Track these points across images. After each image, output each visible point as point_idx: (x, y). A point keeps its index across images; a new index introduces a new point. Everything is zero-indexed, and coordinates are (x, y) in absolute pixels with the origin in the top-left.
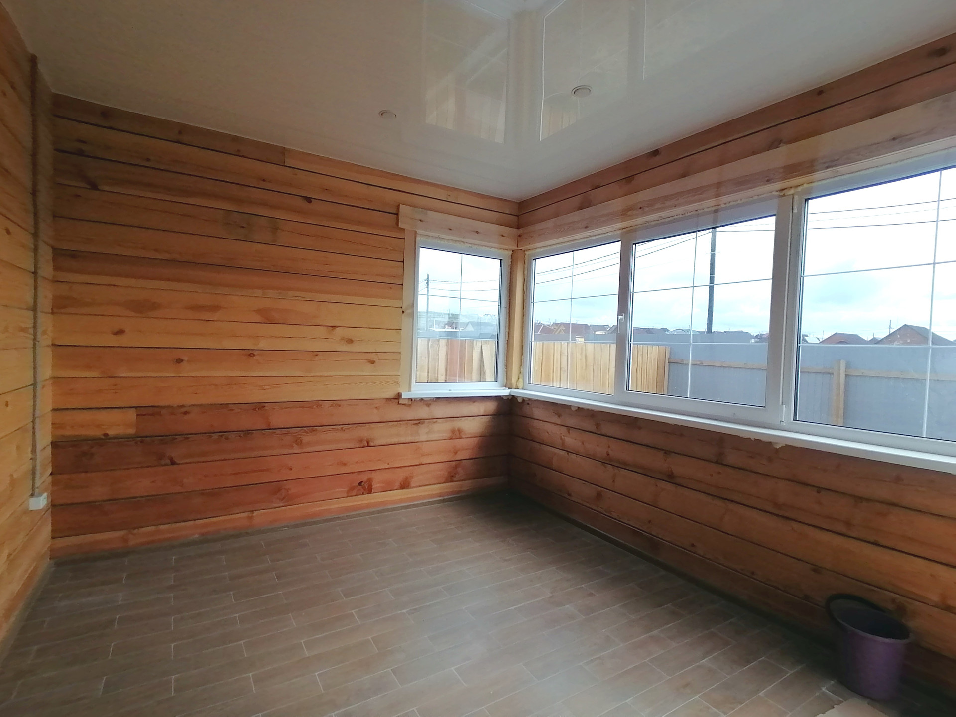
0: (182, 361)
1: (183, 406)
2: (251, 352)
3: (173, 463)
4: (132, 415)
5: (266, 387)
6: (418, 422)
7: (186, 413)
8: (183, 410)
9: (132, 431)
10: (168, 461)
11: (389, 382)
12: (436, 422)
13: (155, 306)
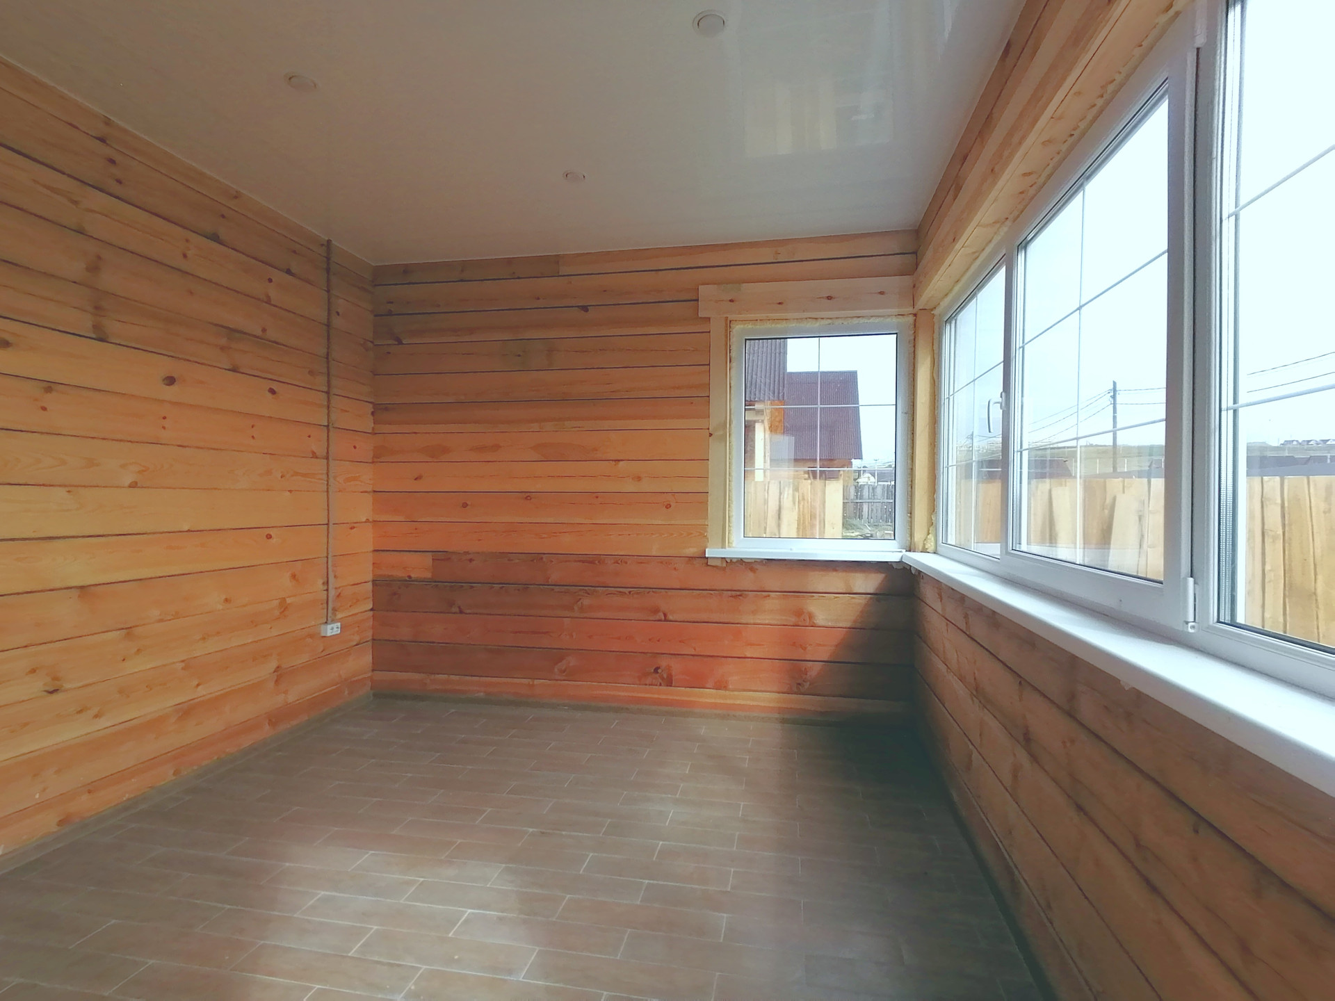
0: (467, 505)
1: (466, 553)
2: (528, 494)
3: (461, 612)
4: (428, 559)
5: (544, 536)
6: (738, 593)
7: (471, 560)
8: (469, 557)
9: (429, 575)
10: (457, 610)
11: (692, 534)
12: (769, 596)
13: (446, 450)
